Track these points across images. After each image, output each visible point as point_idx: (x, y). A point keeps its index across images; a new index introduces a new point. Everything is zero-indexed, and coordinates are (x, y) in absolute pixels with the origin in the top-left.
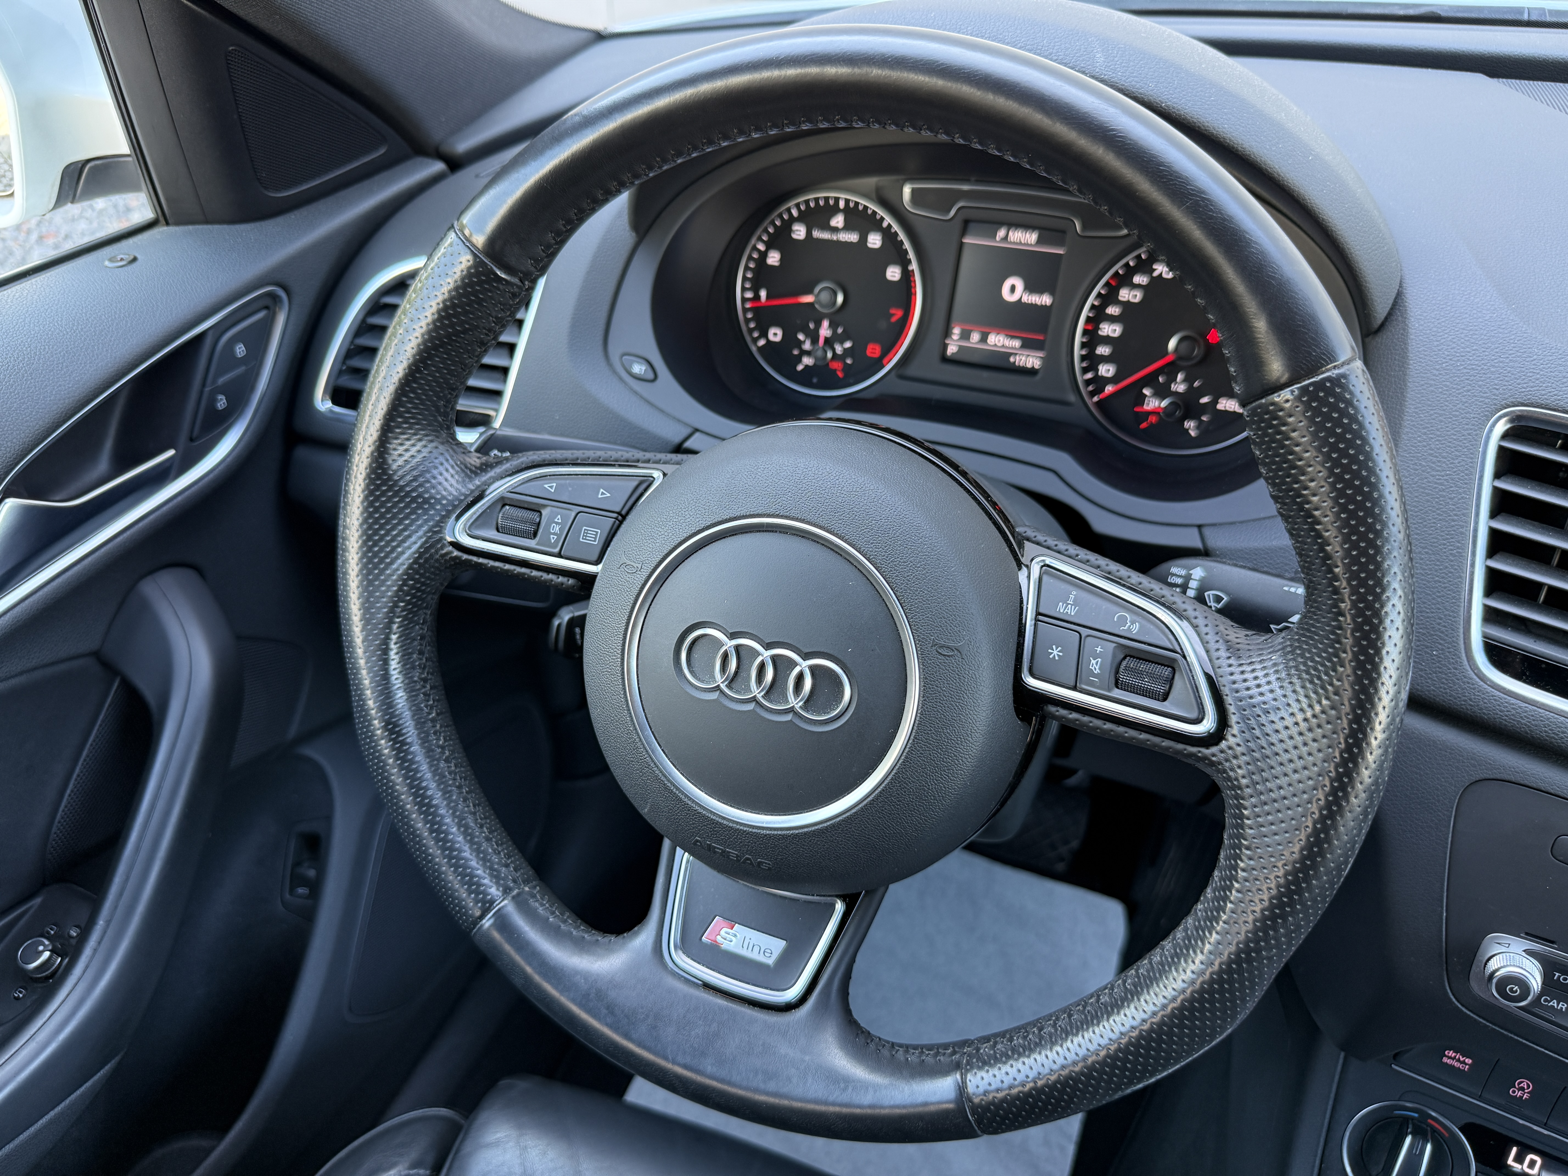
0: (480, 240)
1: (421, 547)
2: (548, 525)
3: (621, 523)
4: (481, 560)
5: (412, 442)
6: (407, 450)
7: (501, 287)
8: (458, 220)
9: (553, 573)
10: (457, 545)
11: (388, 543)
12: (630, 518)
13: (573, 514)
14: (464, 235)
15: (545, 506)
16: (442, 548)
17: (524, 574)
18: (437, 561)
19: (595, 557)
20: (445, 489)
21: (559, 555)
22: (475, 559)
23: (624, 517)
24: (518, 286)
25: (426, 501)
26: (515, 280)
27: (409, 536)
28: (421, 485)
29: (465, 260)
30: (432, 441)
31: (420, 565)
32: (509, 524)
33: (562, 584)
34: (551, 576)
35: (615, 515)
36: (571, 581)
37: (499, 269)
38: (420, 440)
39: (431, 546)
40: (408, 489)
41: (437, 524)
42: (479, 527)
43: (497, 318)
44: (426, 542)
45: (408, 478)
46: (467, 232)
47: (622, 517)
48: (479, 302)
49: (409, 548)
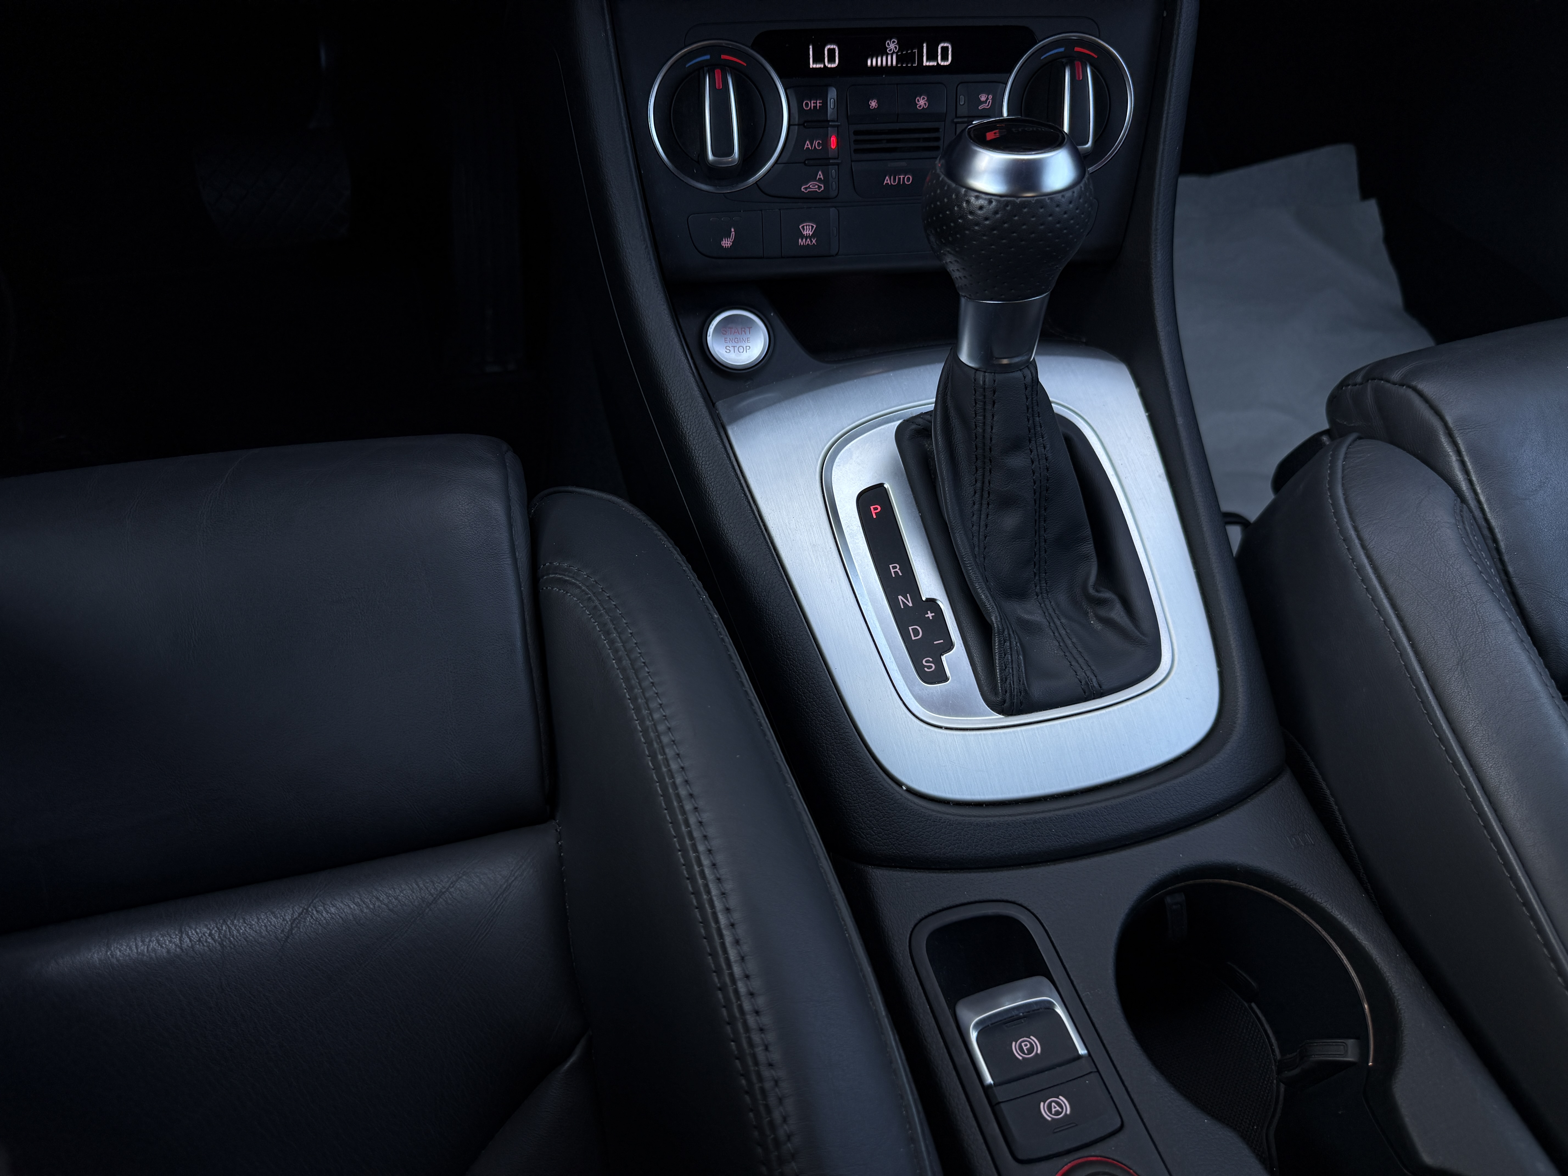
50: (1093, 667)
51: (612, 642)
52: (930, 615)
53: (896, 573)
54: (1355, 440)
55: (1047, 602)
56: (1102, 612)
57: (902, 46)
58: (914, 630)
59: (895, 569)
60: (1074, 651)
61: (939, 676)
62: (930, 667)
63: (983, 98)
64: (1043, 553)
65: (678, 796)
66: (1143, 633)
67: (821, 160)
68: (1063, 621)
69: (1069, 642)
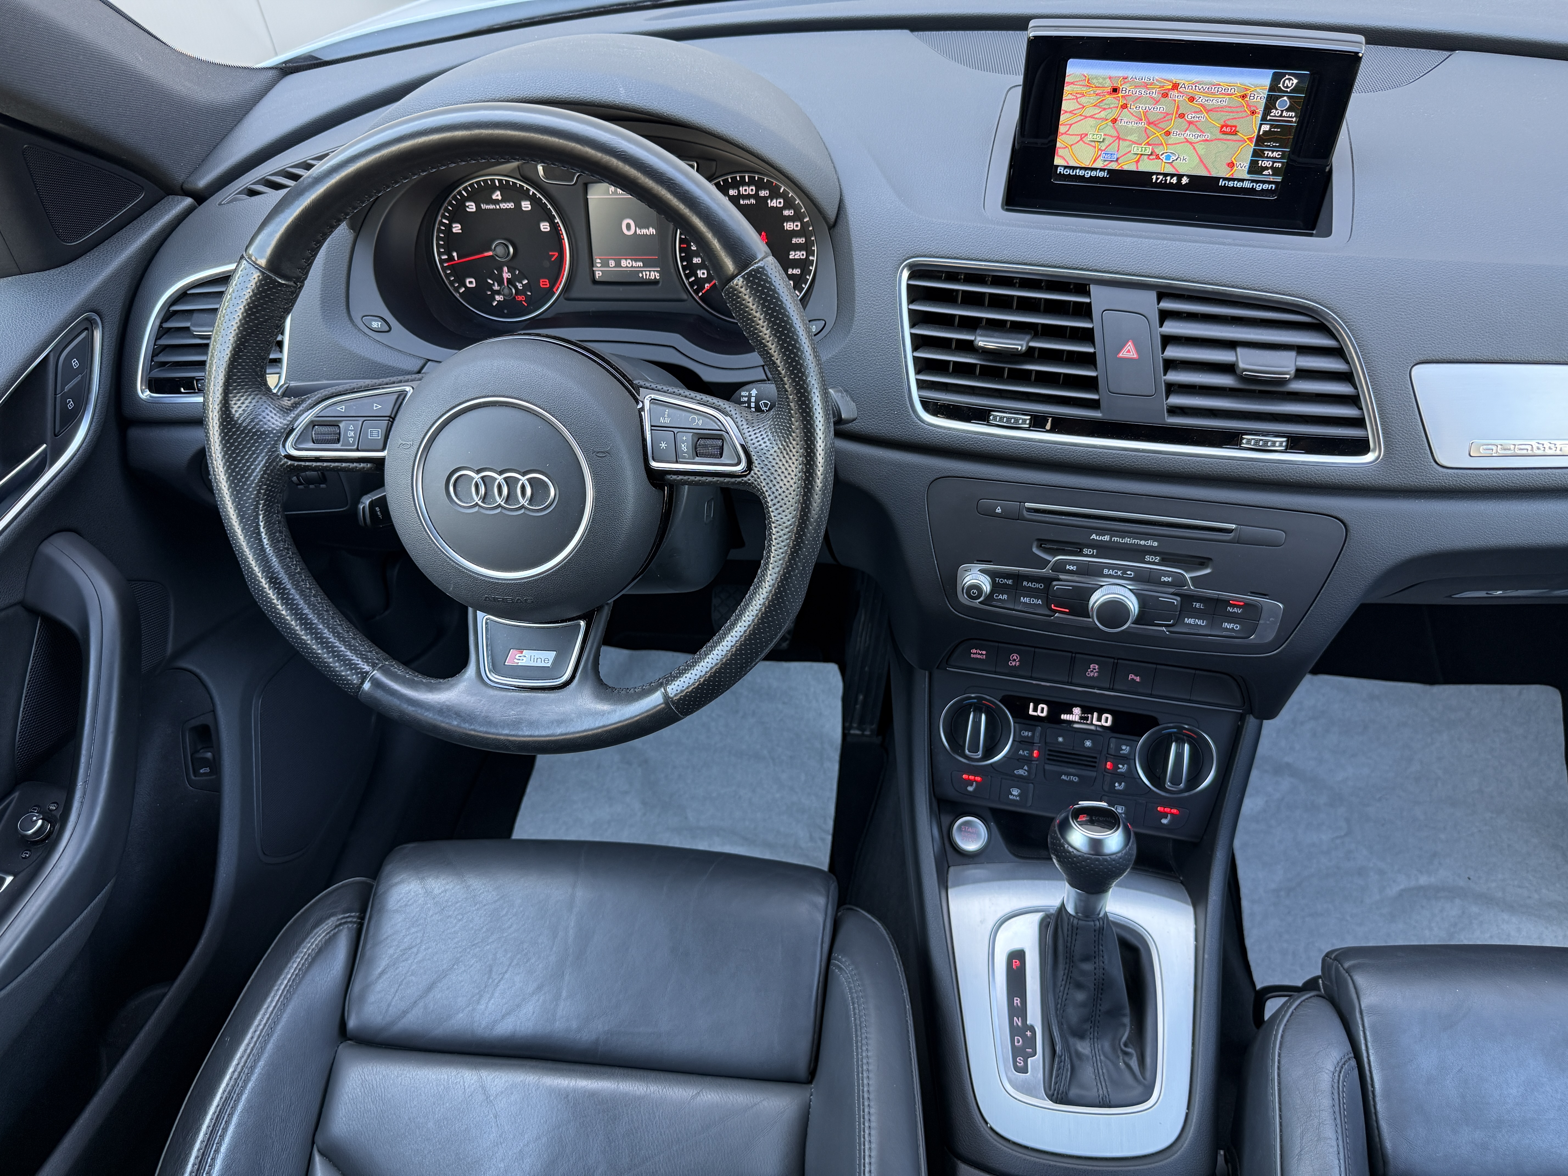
0: (263, 262)
1: (266, 463)
2: (346, 433)
3: (393, 423)
4: (307, 464)
5: (245, 397)
6: (243, 403)
7: (284, 289)
8: (246, 251)
9: (356, 462)
10: (289, 457)
11: (244, 465)
12: (397, 419)
13: (360, 423)
14: (252, 261)
15: (341, 421)
16: (281, 460)
17: (338, 466)
18: (278, 470)
19: (381, 446)
20: (273, 424)
21: (358, 450)
22: (303, 463)
23: (394, 419)
24: (294, 287)
25: (263, 433)
26: (292, 283)
27: (257, 457)
28: (257, 424)
29: (256, 275)
30: (257, 395)
31: (269, 475)
32: (320, 437)
33: (364, 468)
34: (355, 464)
35: (388, 418)
36: (369, 465)
37: (280, 278)
38: (250, 395)
39: (273, 461)
40: (249, 428)
41: (274, 446)
42: (301, 443)
43: (284, 309)
44: (269, 459)
45: (248, 421)
46: (253, 258)
47: (392, 419)
48: (271, 301)
49: (259, 464)
50: (1109, 1090)
51: (854, 1009)
52: (1029, 1033)
53: (1017, 1003)
54: (1314, 996)
55: (1096, 1045)
56: (1126, 1059)
57: (1083, 712)
58: (1018, 1039)
59: (1017, 1001)
60: (1102, 1078)
61: (1024, 1070)
62: (1020, 1063)
63: (1124, 747)
64: (1097, 1016)
65: (863, 1096)
66: (1144, 1078)
67: (1028, 760)
68: (1102, 1057)
69: (1100, 1071)
